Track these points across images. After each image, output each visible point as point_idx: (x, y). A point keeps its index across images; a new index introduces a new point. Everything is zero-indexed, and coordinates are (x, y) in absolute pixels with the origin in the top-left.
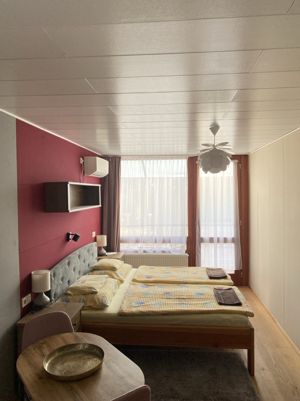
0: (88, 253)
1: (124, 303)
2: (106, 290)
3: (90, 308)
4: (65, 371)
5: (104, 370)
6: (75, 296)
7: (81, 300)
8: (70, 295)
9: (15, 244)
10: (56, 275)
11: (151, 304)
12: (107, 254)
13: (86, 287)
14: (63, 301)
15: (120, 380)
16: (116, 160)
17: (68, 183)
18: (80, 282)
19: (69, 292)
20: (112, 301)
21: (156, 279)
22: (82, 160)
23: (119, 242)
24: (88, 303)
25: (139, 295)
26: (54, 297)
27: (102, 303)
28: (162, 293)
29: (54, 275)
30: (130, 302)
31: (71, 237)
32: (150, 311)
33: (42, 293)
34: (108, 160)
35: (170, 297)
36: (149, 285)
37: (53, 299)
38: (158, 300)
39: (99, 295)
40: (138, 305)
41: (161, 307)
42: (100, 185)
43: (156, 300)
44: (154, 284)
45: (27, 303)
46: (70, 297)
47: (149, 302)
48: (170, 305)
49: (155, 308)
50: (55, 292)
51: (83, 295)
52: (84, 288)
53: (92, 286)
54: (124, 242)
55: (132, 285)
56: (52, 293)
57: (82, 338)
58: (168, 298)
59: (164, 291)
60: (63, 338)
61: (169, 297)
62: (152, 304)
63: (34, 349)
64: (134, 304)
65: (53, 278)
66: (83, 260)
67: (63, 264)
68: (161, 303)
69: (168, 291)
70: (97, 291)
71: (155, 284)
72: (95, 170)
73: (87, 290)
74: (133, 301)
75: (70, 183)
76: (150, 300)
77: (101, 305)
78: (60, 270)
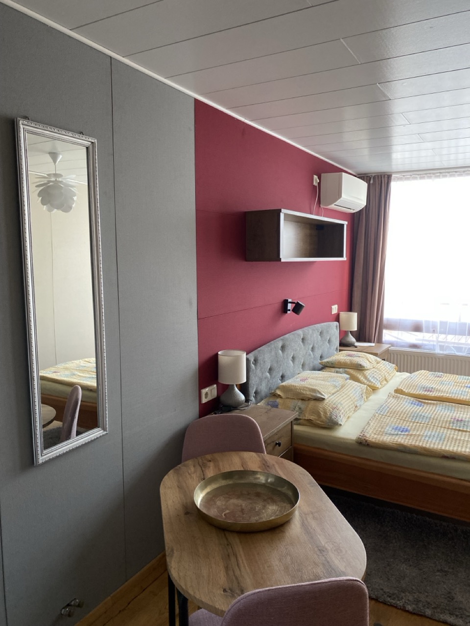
0: (321, 337)
1: (371, 426)
2: (342, 399)
3: (310, 423)
4: (227, 511)
5: (295, 528)
6: (288, 400)
7: (297, 408)
8: (279, 396)
9: (191, 304)
10: (259, 361)
11: (423, 435)
12: (357, 344)
13: (307, 388)
14: (268, 404)
15: (318, 553)
16: (381, 180)
17: (280, 211)
18: (299, 380)
19: (278, 392)
20: (351, 419)
21: (442, 395)
22: (316, 180)
23: (381, 326)
24: (306, 416)
25: (402, 415)
26: (255, 397)
27: (331, 417)
28: (449, 419)
29: (256, 361)
30: (382, 425)
31: (290, 306)
32: (418, 447)
33: (233, 385)
34: (368, 181)
35: (465, 429)
36: (425, 403)
37: (252, 398)
38: (438, 431)
39: (328, 404)
40: (396, 433)
41: (441, 442)
42: (345, 223)
43: (433, 429)
44: (435, 402)
45: (210, 398)
46: (279, 400)
47: (420, 429)
48: (461, 442)
49: (429, 443)
50: (257, 388)
51: (300, 401)
52: (303, 390)
53: (316, 388)
54: (391, 327)
55: (391, 398)
56: (250, 389)
57: (273, 465)
58: (459, 430)
59: (453, 417)
60: (242, 459)
61: (461, 429)
62: (425, 434)
63: (194, 466)
64: (388, 429)
65: (253, 365)
66: (311, 346)
67: (273, 346)
68: (444, 436)
69: (462, 417)
70: (323, 397)
71: (439, 402)
72: (339, 195)
73: (308, 393)
74: (388, 424)
75: (284, 211)
76: (421, 427)
77: (328, 421)
78: (266, 355)
